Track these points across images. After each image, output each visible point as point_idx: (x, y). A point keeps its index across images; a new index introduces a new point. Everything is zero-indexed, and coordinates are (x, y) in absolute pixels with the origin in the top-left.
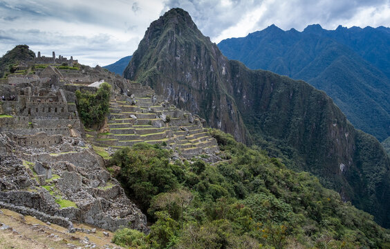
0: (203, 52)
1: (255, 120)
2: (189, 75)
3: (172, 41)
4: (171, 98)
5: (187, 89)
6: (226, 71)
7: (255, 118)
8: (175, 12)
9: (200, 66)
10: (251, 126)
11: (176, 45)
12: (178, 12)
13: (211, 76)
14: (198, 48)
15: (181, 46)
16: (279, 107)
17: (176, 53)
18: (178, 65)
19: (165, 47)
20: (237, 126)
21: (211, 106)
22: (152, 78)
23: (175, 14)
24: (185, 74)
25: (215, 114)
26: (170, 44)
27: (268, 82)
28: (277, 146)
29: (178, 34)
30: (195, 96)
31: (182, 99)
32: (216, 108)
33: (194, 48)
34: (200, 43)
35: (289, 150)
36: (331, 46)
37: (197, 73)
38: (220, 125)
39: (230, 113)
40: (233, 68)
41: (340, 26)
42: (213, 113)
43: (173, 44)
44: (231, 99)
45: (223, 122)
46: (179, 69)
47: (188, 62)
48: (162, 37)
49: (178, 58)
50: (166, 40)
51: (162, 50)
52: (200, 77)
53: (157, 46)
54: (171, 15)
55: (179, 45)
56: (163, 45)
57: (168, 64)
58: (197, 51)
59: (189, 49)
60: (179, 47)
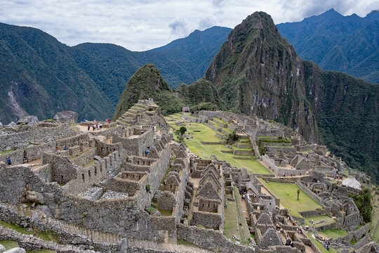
0: (284, 57)
1: (326, 123)
2: (271, 81)
3: (258, 48)
4: (256, 104)
5: (269, 95)
6: (300, 72)
7: (326, 120)
8: (259, 16)
9: (281, 71)
10: (322, 129)
11: (262, 52)
12: (261, 16)
13: (291, 81)
14: (280, 53)
15: (266, 52)
16: (352, 111)
17: (261, 60)
18: (263, 72)
19: (253, 54)
20: (312, 131)
21: (289, 111)
22: (242, 87)
23: (259, 19)
24: (268, 80)
25: (293, 120)
26: (257, 51)
27: (342, 84)
28: (349, 152)
29: (263, 40)
30: (276, 100)
31: (265, 105)
32: (294, 114)
33: (277, 54)
34: (282, 48)
35: (361, 157)
37: (278, 78)
38: (297, 130)
39: (306, 118)
40: (307, 69)
42: (291, 119)
43: (260, 51)
44: (308, 105)
45: (301, 127)
46: (263, 75)
47: (271, 69)
48: (248, 43)
49: (263, 65)
50: (253, 47)
51: (250, 57)
52: (280, 82)
53: (243, 52)
54: (255, 19)
55: (264, 51)
56: (250, 52)
57: (254, 71)
58: (279, 56)
59: (273, 55)
60: (264, 54)
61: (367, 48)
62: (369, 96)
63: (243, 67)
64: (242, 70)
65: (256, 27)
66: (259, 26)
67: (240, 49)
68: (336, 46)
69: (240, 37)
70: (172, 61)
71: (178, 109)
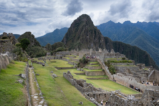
0: (97, 34)
3: (85, 29)
8: (85, 16)
9: (96, 40)
11: (87, 31)
13: (101, 45)
15: (89, 31)
17: (87, 34)
18: (88, 40)
19: (83, 31)
22: (79, 46)
23: (85, 17)
24: (91, 44)
26: (85, 30)
27: (121, 47)
29: (87, 26)
33: (94, 32)
34: (96, 30)
36: (136, 30)
37: (95, 43)
40: (106, 40)
41: (138, 22)
43: (86, 30)
46: (88, 42)
47: (92, 39)
48: (80, 27)
49: (88, 37)
50: (83, 29)
51: (82, 33)
52: (96, 45)
53: (78, 31)
54: (83, 17)
55: (88, 30)
56: (82, 31)
57: (84, 39)
58: (95, 33)
59: (92, 33)
60: (88, 32)
61: (125, 35)
62: (133, 51)
63: (79, 38)
64: (78, 39)
65: (83, 20)
66: (85, 20)
67: (77, 30)
68: (114, 34)
69: (76, 25)
70: (46, 41)
71: (44, 54)
